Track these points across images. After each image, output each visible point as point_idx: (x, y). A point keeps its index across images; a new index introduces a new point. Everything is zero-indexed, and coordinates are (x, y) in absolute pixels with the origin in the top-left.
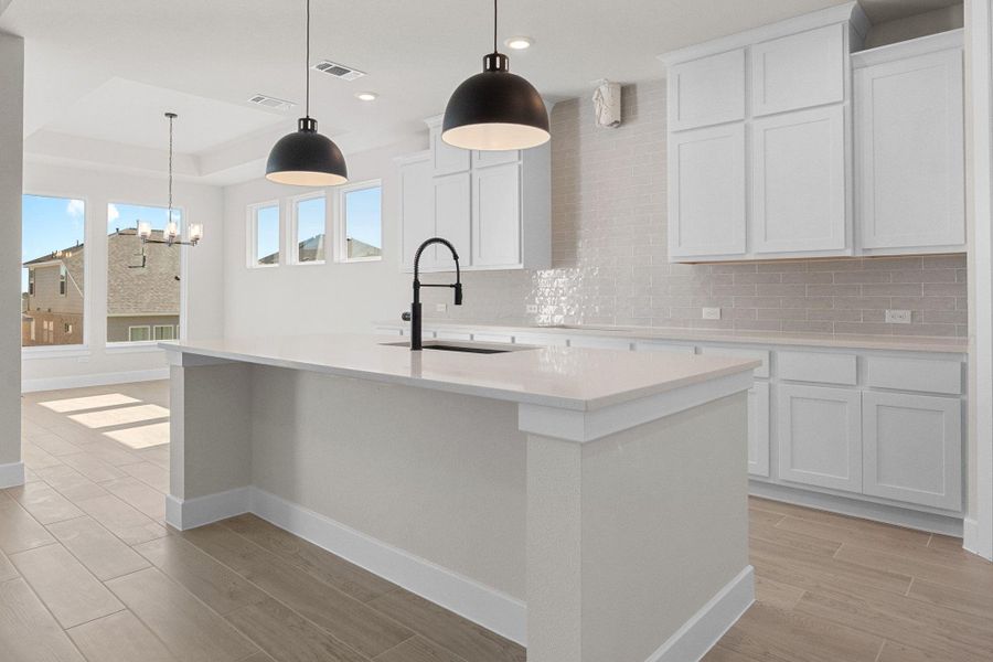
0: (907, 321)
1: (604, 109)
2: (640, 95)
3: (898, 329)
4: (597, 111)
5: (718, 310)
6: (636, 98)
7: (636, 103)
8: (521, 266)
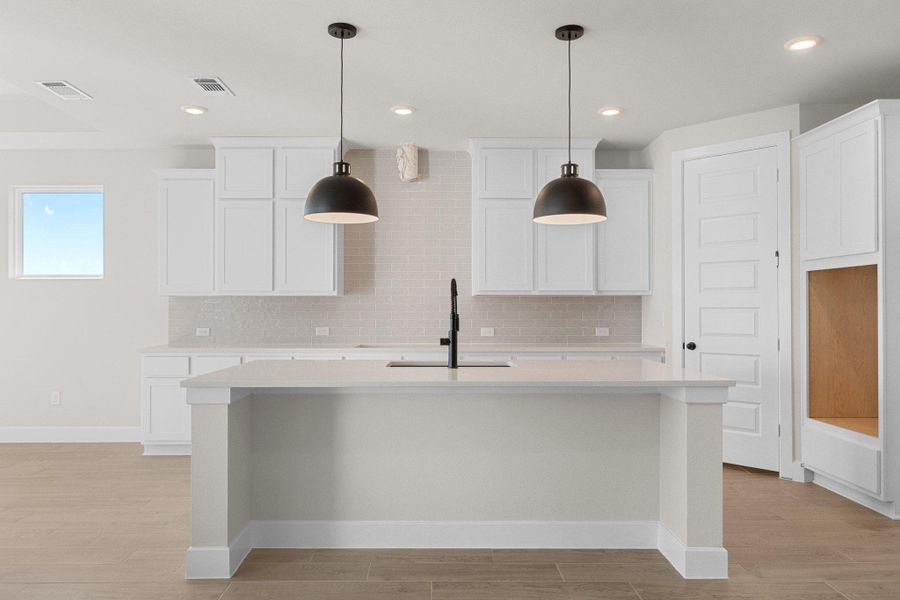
0: (607, 334)
1: (407, 168)
2: (431, 159)
3: (603, 339)
4: (400, 167)
5: (492, 330)
6: (427, 161)
7: (428, 165)
8: (335, 294)
